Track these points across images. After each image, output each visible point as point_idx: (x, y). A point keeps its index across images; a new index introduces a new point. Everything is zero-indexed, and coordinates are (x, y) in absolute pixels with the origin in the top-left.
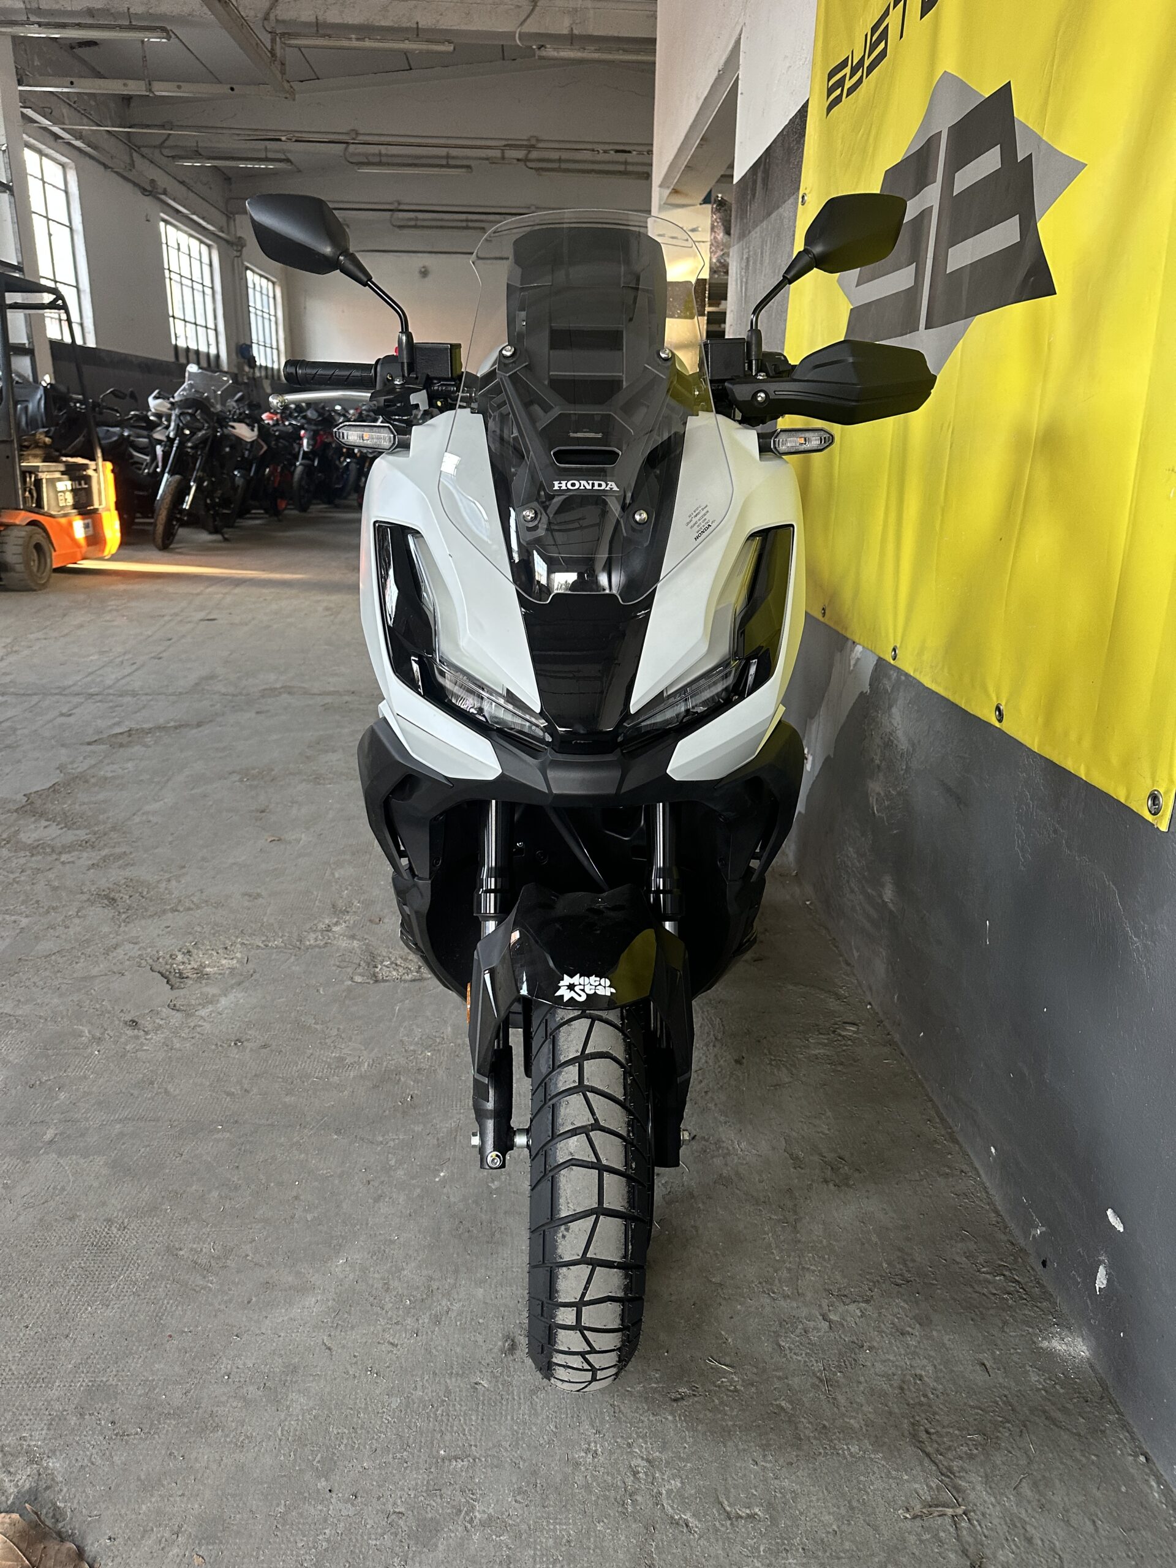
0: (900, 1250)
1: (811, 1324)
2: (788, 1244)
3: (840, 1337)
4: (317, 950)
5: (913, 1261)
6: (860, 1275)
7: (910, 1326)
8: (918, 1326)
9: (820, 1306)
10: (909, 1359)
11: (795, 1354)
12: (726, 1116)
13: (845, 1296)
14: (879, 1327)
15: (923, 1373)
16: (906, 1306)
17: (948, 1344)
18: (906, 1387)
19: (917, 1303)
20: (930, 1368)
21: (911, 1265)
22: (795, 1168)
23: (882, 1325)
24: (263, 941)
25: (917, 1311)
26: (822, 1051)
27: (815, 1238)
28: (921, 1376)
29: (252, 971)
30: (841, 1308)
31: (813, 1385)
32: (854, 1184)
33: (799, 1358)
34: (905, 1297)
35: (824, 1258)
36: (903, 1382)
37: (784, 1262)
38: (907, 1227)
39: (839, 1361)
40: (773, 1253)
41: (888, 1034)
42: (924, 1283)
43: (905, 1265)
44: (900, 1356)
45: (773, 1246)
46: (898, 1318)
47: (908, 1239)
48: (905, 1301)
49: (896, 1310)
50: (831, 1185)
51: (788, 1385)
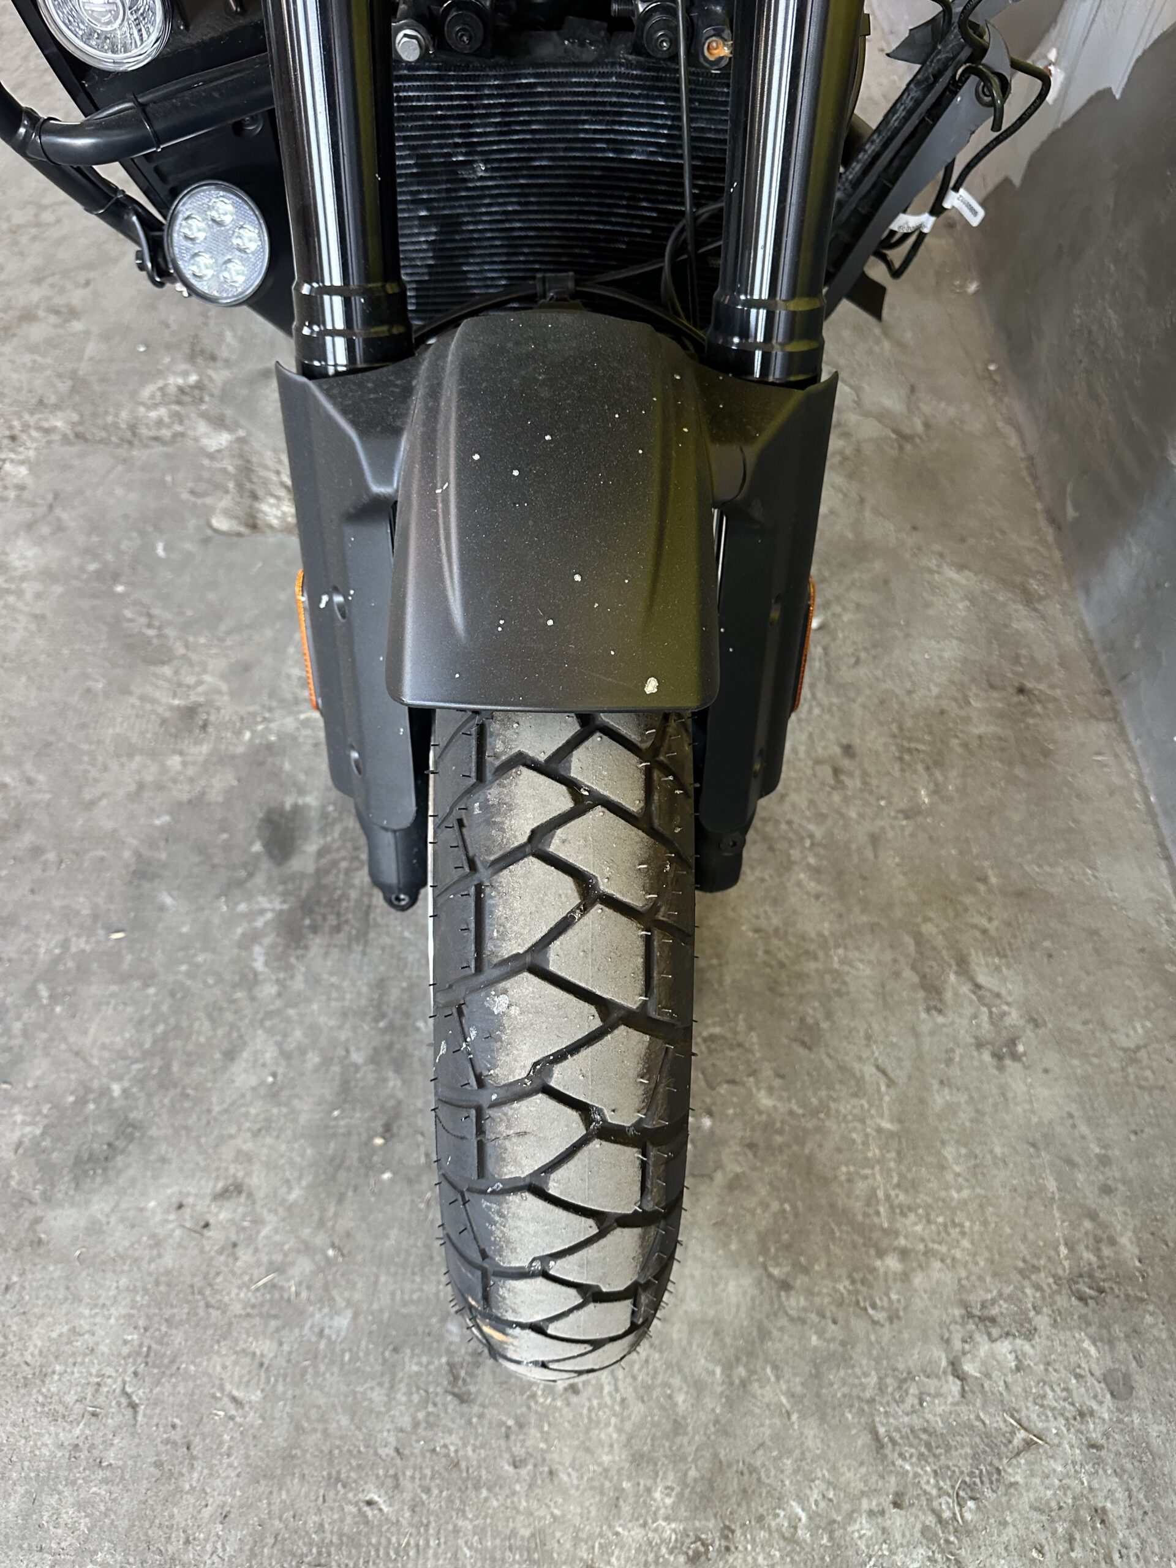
0: (1093, 1216)
1: (932, 1384)
2: (907, 1191)
3: (978, 1417)
4: (158, 449)
5: (1112, 1242)
6: (1021, 1272)
7: (1095, 1397)
8: (1108, 1396)
9: (948, 1342)
10: (1090, 1474)
11: (901, 1455)
12: (819, 882)
13: (993, 1320)
14: (1044, 1397)
15: (1109, 1505)
16: (1093, 1351)
17: (1156, 1443)
18: (1077, 1536)
19: (1111, 1342)
20: (1120, 1495)
21: (1107, 1251)
22: (928, 1010)
23: (1050, 1394)
24: (74, 424)
25: (1110, 1364)
26: (992, 729)
27: (950, 1177)
28: (1104, 1509)
29: (50, 497)
30: (984, 1348)
31: (925, 1530)
32: (1025, 1054)
33: (908, 1467)
34: (1092, 1330)
35: (962, 1225)
36: (1076, 1522)
37: (897, 1234)
38: (1104, 1161)
39: (971, 1474)
40: (878, 1213)
41: (1108, 693)
42: (1127, 1296)
43: (1097, 1251)
44: (1074, 1463)
45: (880, 1194)
46: (1078, 1377)
47: (1106, 1190)
48: (1090, 1337)
49: (1074, 1359)
50: (987, 1057)
51: (884, 1530)
